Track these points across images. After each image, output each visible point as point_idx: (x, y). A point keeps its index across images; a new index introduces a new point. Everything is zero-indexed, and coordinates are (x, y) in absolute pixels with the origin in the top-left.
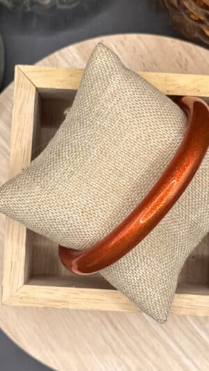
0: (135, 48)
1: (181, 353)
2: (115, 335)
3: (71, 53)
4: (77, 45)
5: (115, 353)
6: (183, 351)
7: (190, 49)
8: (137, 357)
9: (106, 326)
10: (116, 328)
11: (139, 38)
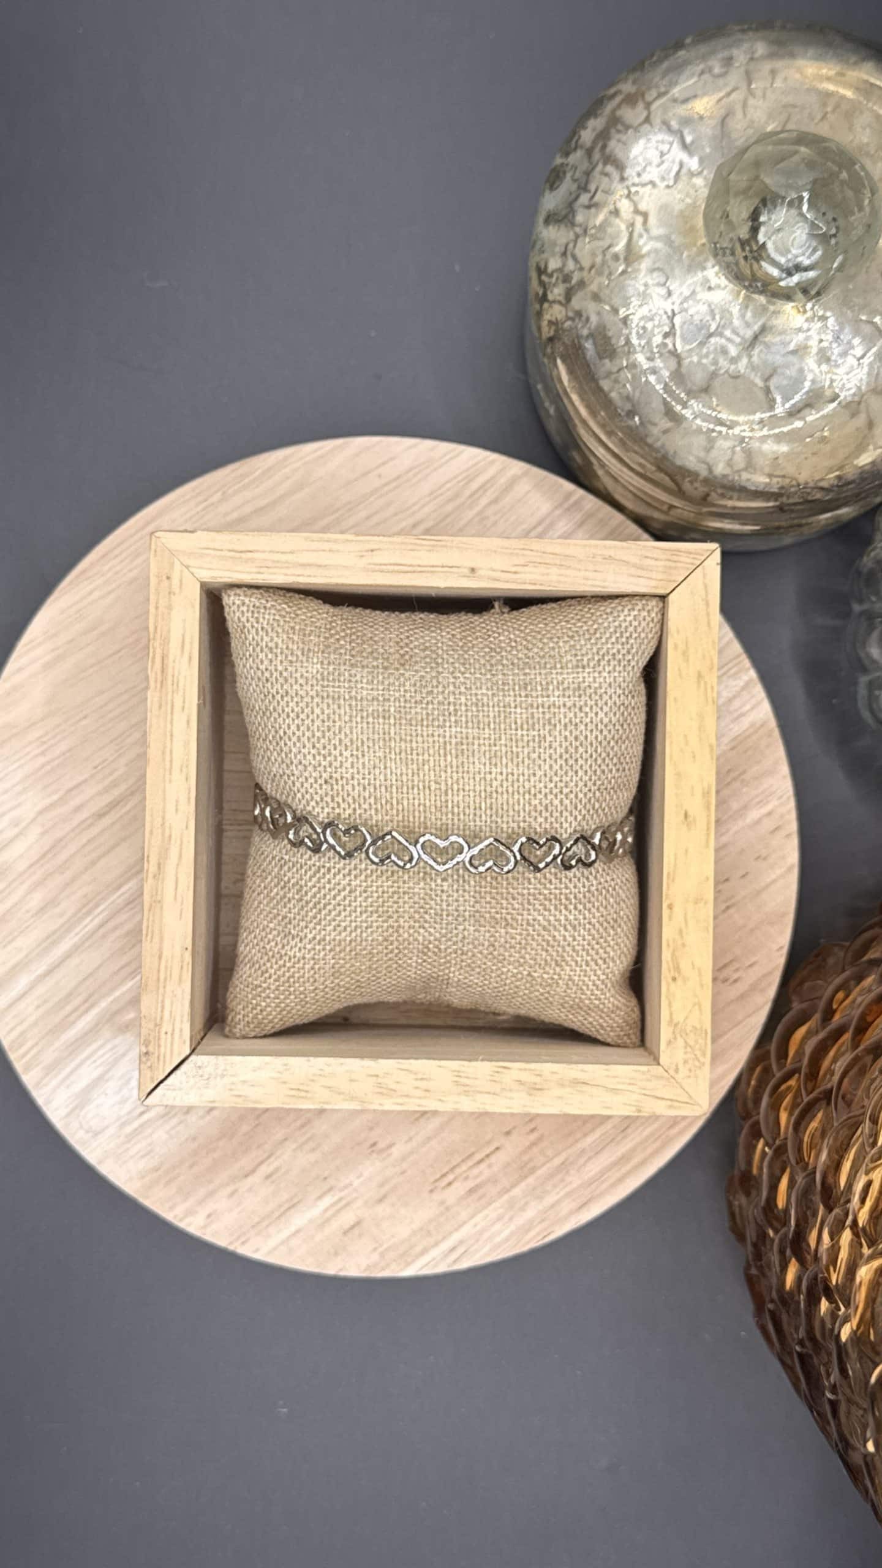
0: (765, 859)
1: (41, 968)
2: (85, 814)
3: (752, 709)
4: (773, 723)
5: (41, 813)
6: (49, 972)
7: (763, 991)
8: (31, 866)
9: (106, 790)
10: (101, 815)
11: (790, 869)
